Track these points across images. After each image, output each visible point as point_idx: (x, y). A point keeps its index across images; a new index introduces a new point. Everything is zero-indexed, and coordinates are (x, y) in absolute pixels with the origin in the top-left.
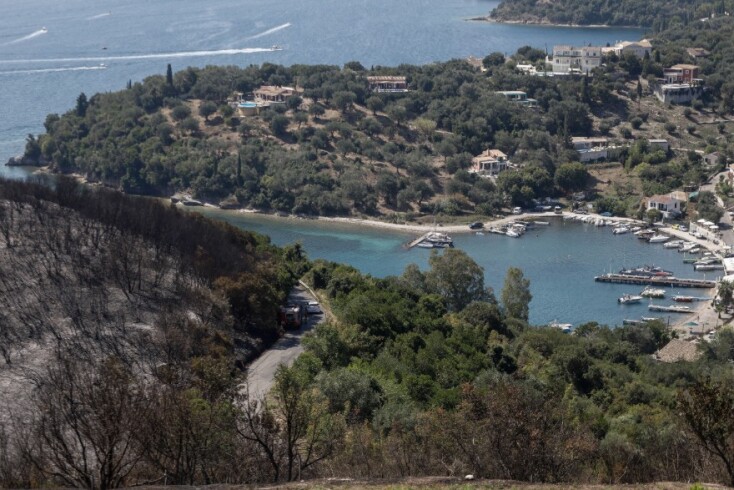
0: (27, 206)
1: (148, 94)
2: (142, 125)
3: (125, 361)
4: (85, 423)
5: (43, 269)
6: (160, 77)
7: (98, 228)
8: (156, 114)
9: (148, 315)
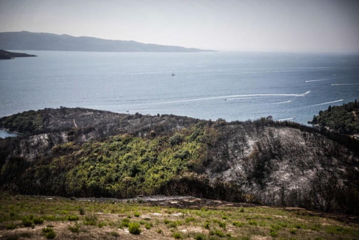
0: (312, 134)
1: (349, 107)
2: (346, 115)
3: (335, 178)
4: (323, 193)
5: (315, 151)
6: (353, 103)
7: (331, 142)
8: (351, 113)
9: (343, 166)
